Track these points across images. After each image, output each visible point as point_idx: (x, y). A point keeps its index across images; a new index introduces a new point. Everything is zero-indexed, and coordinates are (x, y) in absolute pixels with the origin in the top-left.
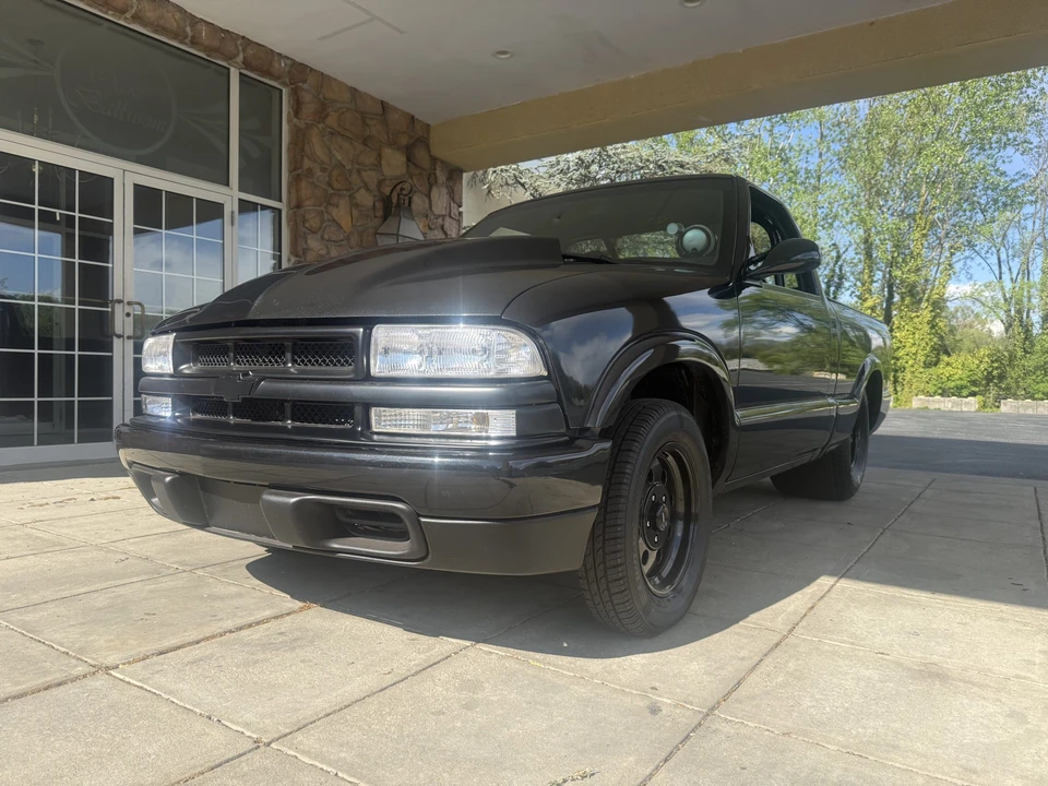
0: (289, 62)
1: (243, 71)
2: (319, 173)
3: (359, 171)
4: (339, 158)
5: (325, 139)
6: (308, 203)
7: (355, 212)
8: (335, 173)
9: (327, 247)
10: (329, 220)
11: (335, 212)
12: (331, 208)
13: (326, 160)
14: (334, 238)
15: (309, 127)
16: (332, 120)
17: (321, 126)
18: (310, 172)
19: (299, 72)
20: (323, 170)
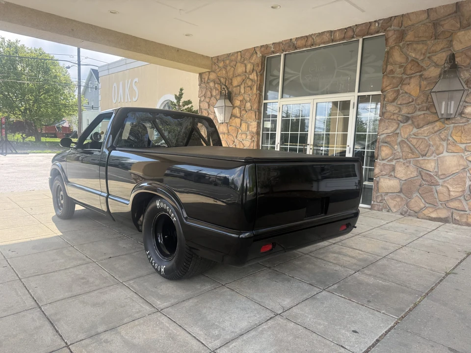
0: (381, 21)
1: (364, 37)
2: (398, 70)
3: (429, 58)
4: (414, 56)
5: (404, 50)
6: (388, 88)
7: (424, 83)
8: (409, 66)
9: (400, 108)
10: (402, 93)
11: (406, 88)
12: (403, 86)
13: (403, 60)
14: (404, 102)
15: (391, 48)
16: (410, 37)
17: (401, 44)
18: (392, 71)
19: (387, 22)
20: (401, 67)
